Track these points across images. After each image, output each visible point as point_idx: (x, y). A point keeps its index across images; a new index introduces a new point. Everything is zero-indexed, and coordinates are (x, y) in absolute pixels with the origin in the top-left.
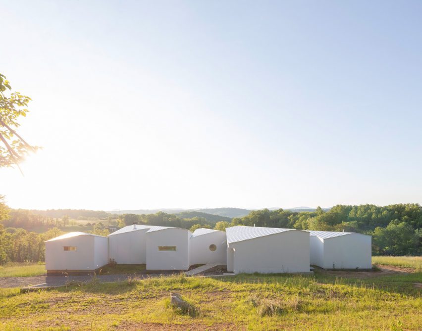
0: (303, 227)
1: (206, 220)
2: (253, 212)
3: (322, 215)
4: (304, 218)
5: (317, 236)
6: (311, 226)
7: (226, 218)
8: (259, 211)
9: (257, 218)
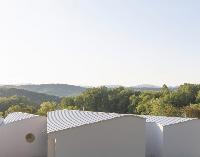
0: (147, 110)
1: (28, 99)
2: (88, 90)
3: (168, 96)
4: (148, 99)
5: (156, 122)
6: (155, 109)
7: (55, 97)
8: (95, 89)
9: (93, 98)
